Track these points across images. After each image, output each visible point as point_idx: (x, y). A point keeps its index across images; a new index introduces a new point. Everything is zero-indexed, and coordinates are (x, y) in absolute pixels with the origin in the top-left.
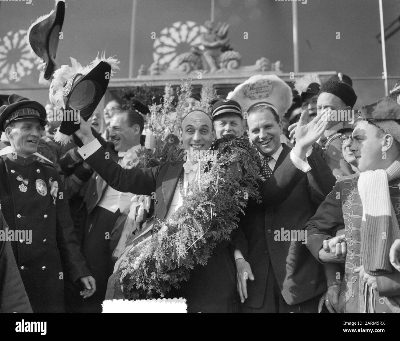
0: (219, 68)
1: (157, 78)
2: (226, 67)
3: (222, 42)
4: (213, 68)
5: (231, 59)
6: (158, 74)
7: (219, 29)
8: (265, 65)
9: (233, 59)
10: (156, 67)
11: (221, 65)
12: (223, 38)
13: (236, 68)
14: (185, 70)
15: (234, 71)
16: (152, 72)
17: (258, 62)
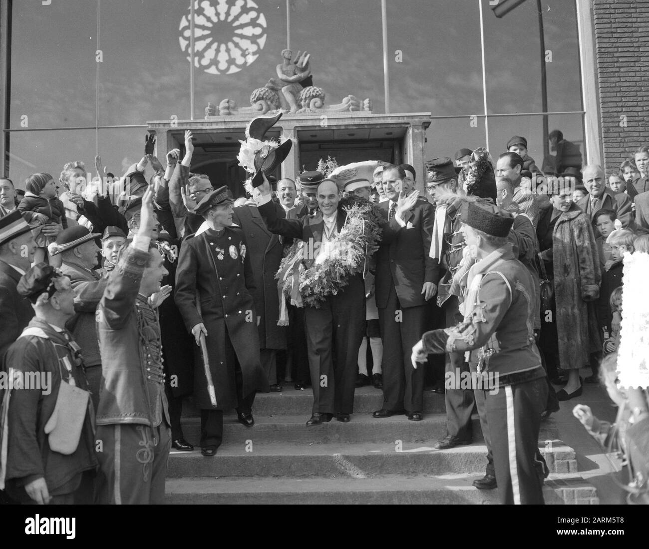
0: (300, 106)
1: (228, 119)
2: (308, 106)
3: (302, 75)
4: (293, 108)
5: (313, 97)
6: (229, 114)
7: (299, 58)
8: (352, 104)
9: (316, 96)
10: (227, 105)
11: (302, 103)
12: (303, 70)
13: (320, 107)
14: (261, 110)
15: (317, 110)
16: (222, 112)
17: (345, 100)
